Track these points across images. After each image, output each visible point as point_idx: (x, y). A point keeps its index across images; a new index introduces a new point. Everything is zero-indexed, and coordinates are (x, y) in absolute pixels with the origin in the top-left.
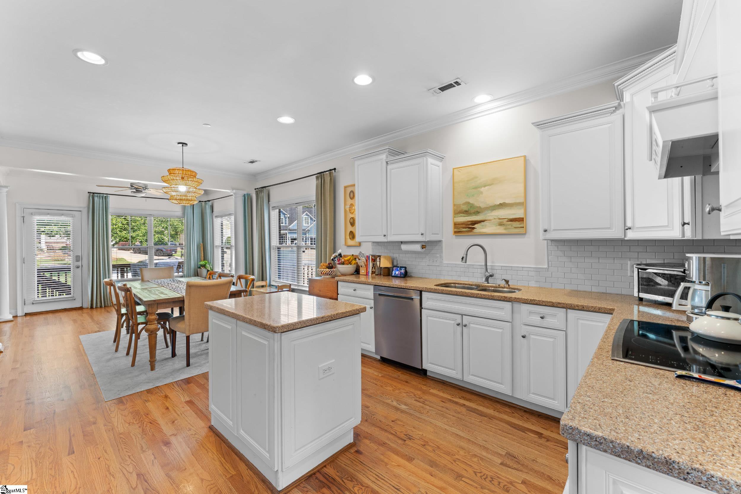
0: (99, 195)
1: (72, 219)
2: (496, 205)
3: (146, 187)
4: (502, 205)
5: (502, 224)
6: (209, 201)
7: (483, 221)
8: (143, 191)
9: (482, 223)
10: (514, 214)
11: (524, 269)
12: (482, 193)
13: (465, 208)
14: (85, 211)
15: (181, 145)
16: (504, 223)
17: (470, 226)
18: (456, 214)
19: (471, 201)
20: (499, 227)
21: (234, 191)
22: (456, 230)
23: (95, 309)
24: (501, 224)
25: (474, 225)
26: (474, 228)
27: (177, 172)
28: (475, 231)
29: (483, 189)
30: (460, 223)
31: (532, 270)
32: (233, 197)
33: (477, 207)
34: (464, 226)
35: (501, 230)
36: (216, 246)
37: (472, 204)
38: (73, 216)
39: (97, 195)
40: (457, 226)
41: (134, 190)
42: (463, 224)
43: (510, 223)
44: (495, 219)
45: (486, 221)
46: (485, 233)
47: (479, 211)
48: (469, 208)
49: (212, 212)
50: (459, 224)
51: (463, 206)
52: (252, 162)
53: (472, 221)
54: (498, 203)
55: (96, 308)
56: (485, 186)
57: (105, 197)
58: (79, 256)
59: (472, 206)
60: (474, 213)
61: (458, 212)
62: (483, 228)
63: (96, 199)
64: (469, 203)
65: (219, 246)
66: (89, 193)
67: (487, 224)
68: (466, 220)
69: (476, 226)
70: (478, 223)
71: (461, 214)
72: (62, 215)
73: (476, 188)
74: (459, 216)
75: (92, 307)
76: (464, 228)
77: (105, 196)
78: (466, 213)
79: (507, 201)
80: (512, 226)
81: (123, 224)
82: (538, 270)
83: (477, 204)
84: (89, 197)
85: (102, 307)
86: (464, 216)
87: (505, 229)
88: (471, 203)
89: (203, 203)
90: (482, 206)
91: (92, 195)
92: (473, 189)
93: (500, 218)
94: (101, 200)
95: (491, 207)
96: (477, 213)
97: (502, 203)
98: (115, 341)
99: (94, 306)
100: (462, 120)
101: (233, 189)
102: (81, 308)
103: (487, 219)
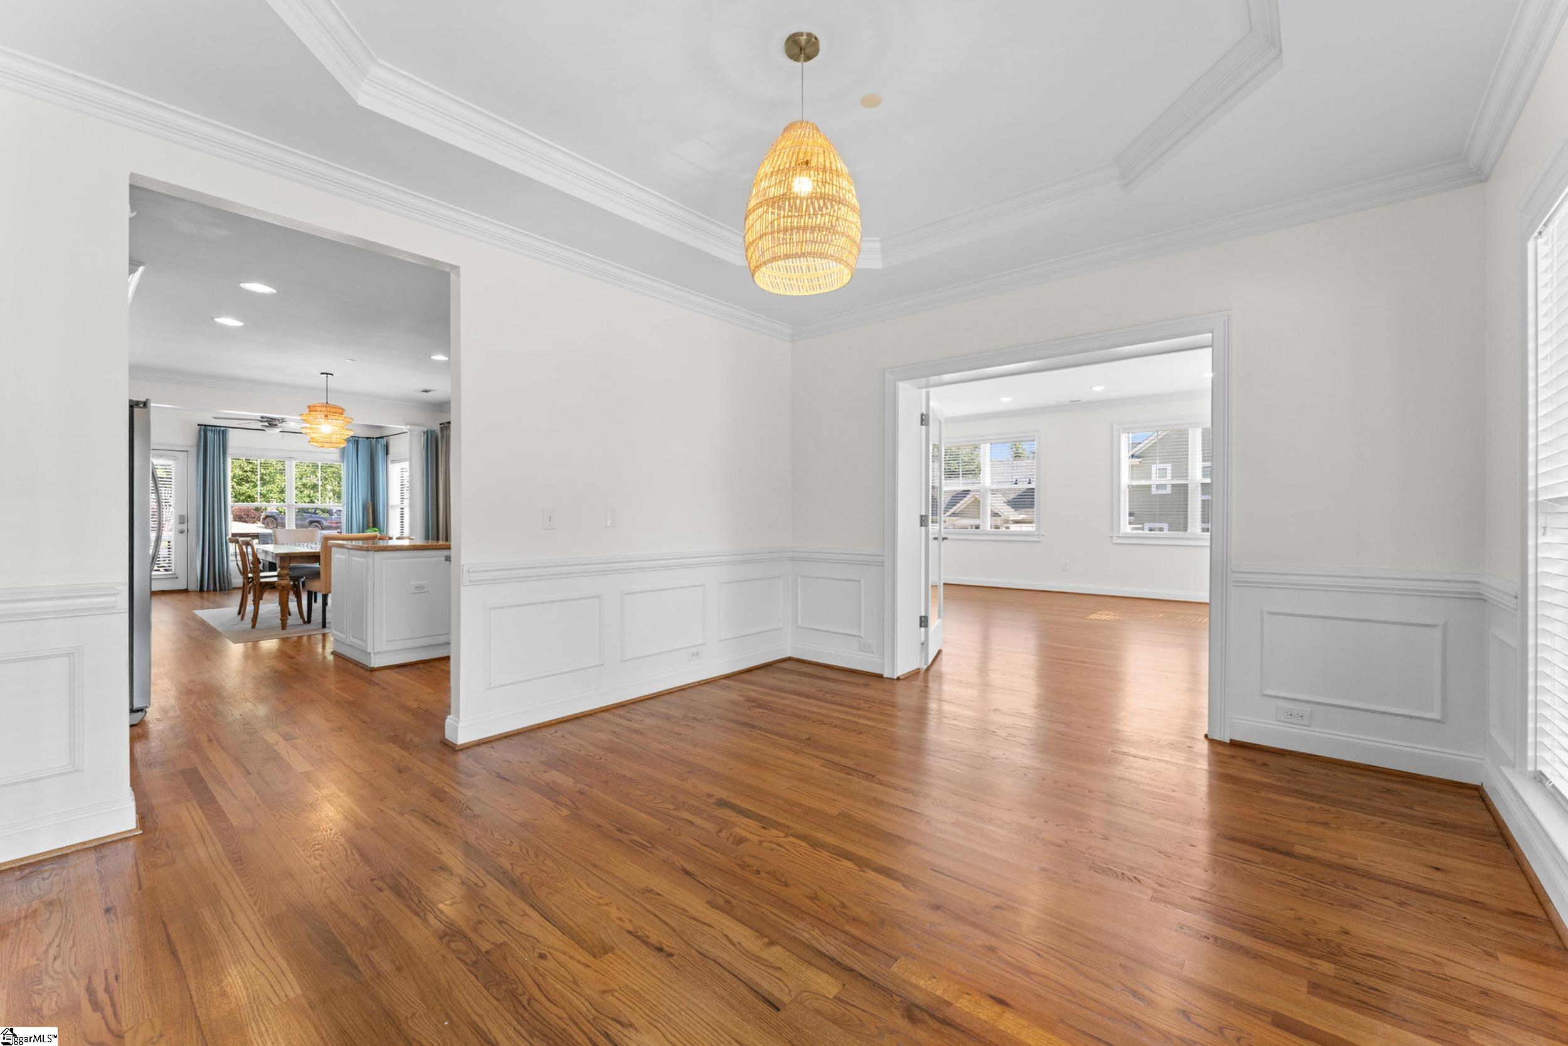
0: (214, 428)
1: (175, 462)
3: (283, 420)
6: (382, 437)
8: (279, 425)
14: (193, 451)
15: (325, 375)
21: (408, 427)
23: (205, 593)
27: (319, 409)
32: (408, 435)
36: (392, 506)
38: (175, 459)
39: (211, 428)
41: (266, 424)
49: (387, 454)
52: (426, 391)
55: (207, 591)
57: (222, 433)
58: (184, 516)
63: (210, 434)
65: (396, 506)
66: (199, 425)
72: (161, 456)
75: (201, 590)
77: (223, 431)
81: (245, 471)
84: (200, 432)
85: (216, 590)
89: (374, 441)
91: (204, 428)
94: (216, 437)
98: (239, 613)
99: (205, 588)
101: (406, 425)
102: (185, 591)
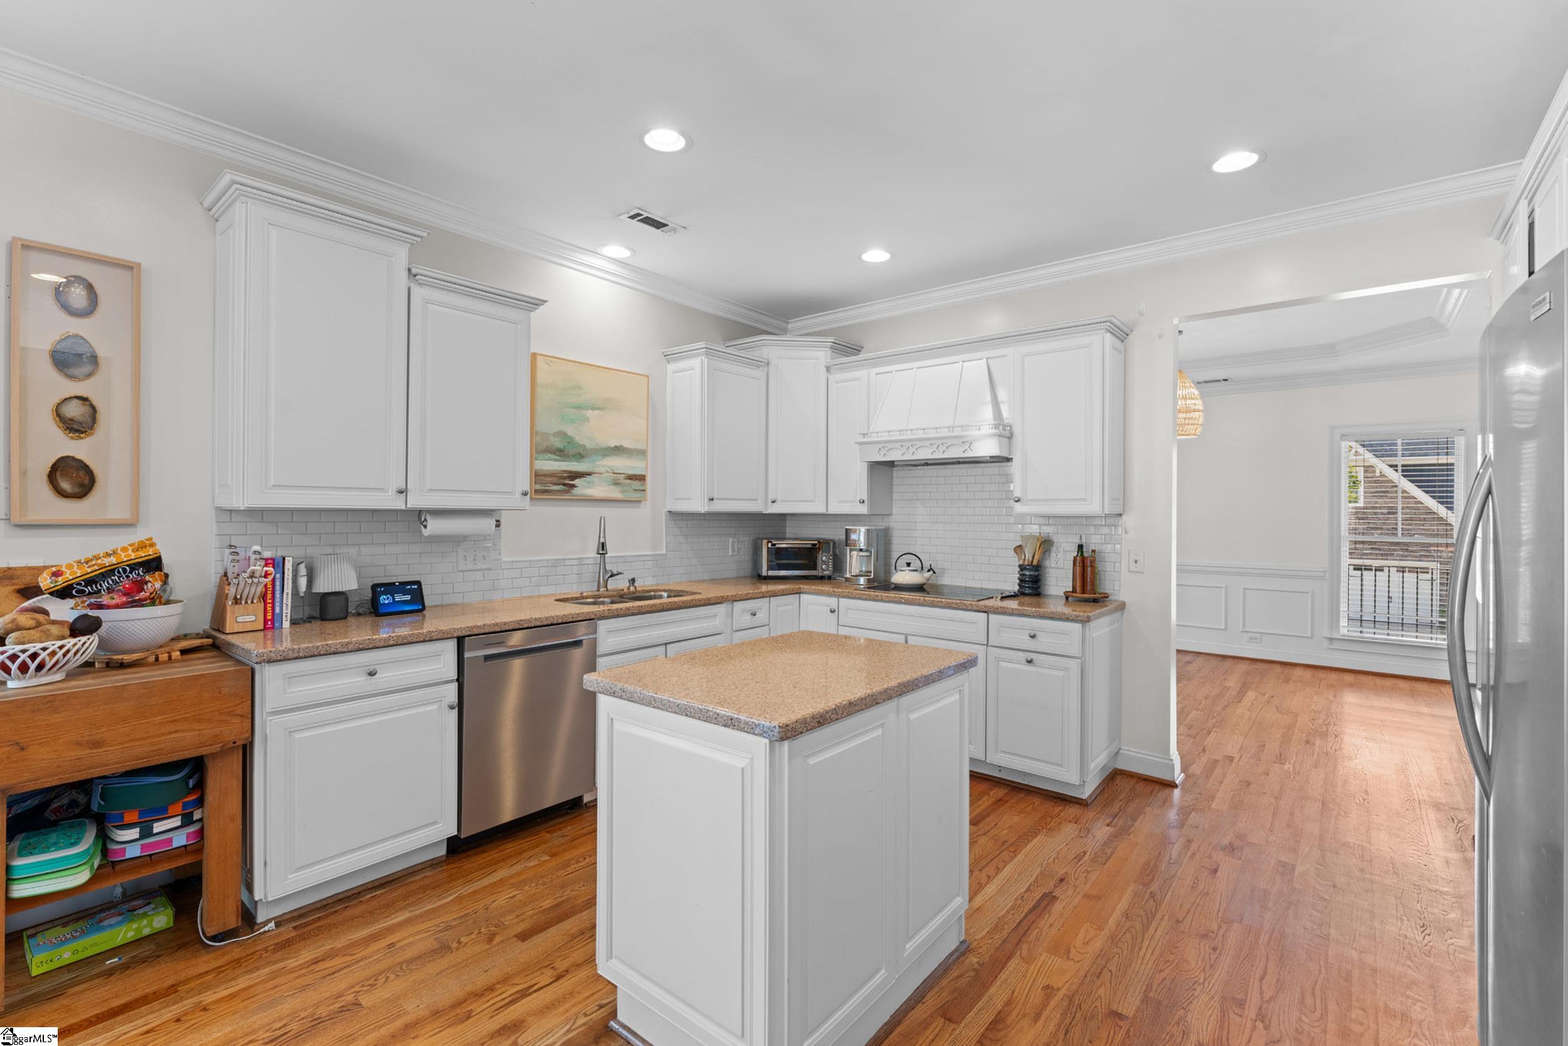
2: (609, 447)
4: (618, 450)
5: (618, 482)
7: (589, 474)
9: (588, 478)
10: (634, 468)
11: (640, 558)
12: (588, 420)
13: (557, 443)
16: (620, 481)
17: (567, 482)
18: (538, 453)
19: (570, 431)
20: (613, 487)
22: (538, 487)
24: (616, 483)
25: (573, 480)
26: (573, 486)
28: (575, 491)
29: (589, 413)
30: (547, 473)
31: (649, 558)
33: (580, 446)
34: (555, 480)
35: (615, 493)
37: (571, 438)
40: (540, 478)
42: (552, 475)
43: (629, 481)
44: (607, 472)
45: (594, 475)
46: (589, 496)
47: (582, 453)
48: (566, 445)
50: (545, 475)
51: (555, 439)
53: (570, 472)
54: (613, 446)
56: (594, 409)
59: (571, 441)
60: (574, 456)
61: (540, 449)
62: (589, 488)
64: (565, 434)
67: (596, 479)
68: (560, 469)
69: (577, 482)
70: (580, 477)
71: (550, 455)
73: (579, 407)
74: (546, 457)
76: (555, 484)
78: (560, 453)
79: (626, 444)
80: (631, 487)
82: (655, 558)
83: (579, 439)
86: (557, 460)
87: (622, 492)
88: (569, 434)
90: (589, 445)
92: (574, 408)
93: (616, 472)
95: (602, 449)
96: (580, 456)
97: (618, 445)
100: (561, 261)
103: (596, 470)
